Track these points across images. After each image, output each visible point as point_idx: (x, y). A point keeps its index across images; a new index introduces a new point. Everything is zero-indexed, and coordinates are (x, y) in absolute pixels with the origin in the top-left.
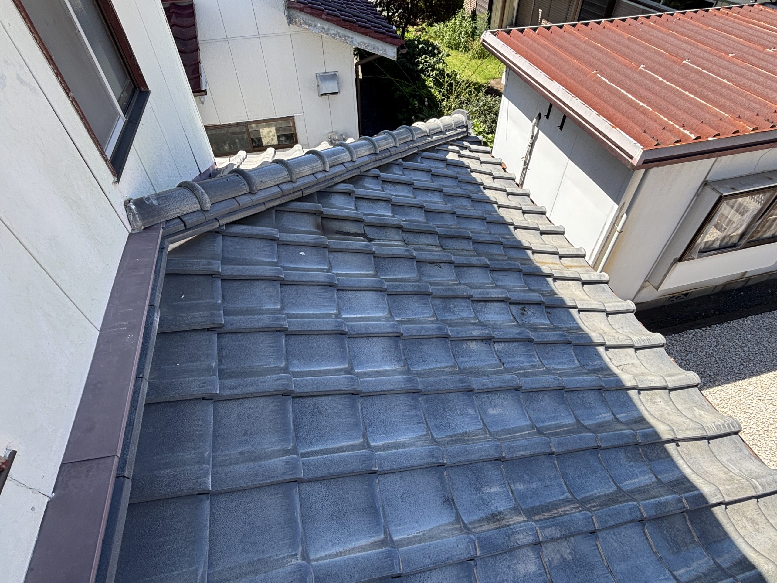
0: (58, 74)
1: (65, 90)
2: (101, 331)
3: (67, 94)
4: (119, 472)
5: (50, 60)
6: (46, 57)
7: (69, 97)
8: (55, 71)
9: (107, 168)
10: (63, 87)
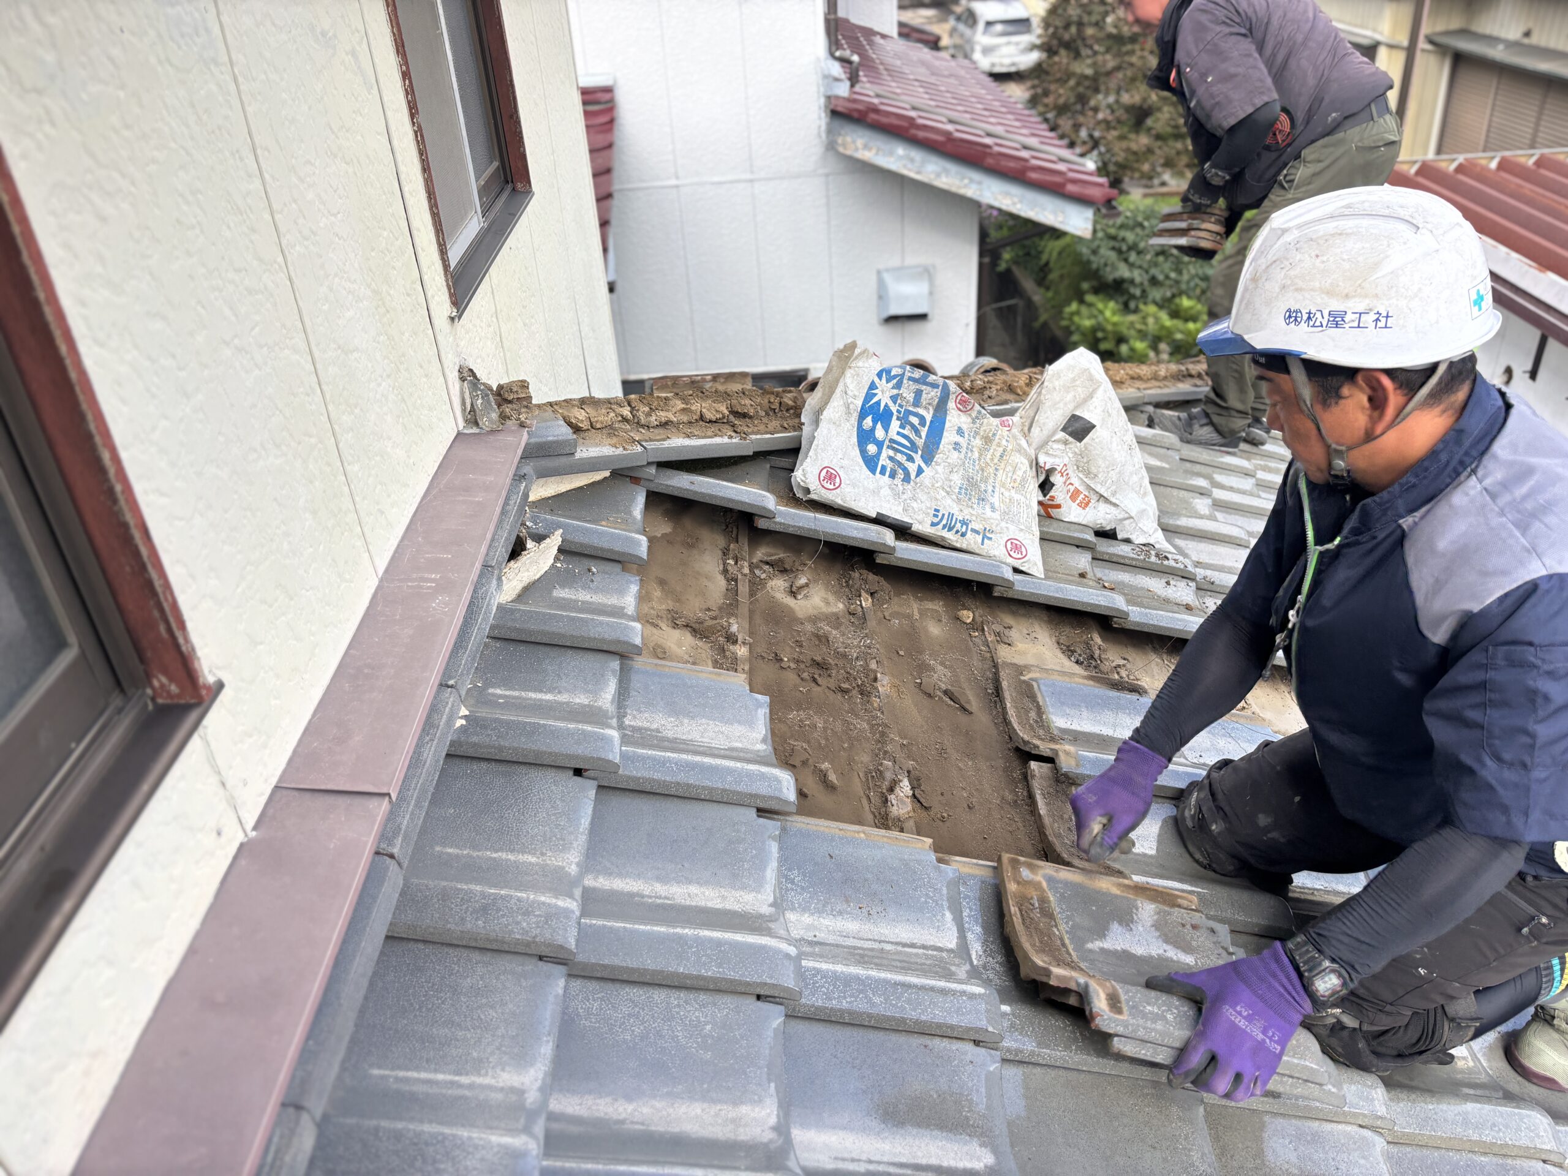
0: (406, 75)
1: (410, 109)
2: (381, 580)
3: (412, 116)
4: (384, 846)
5: (400, 47)
6: (395, 40)
7: (413, 123)
8: (404, 68)
9: (444, 284)
10: (409, 102)
